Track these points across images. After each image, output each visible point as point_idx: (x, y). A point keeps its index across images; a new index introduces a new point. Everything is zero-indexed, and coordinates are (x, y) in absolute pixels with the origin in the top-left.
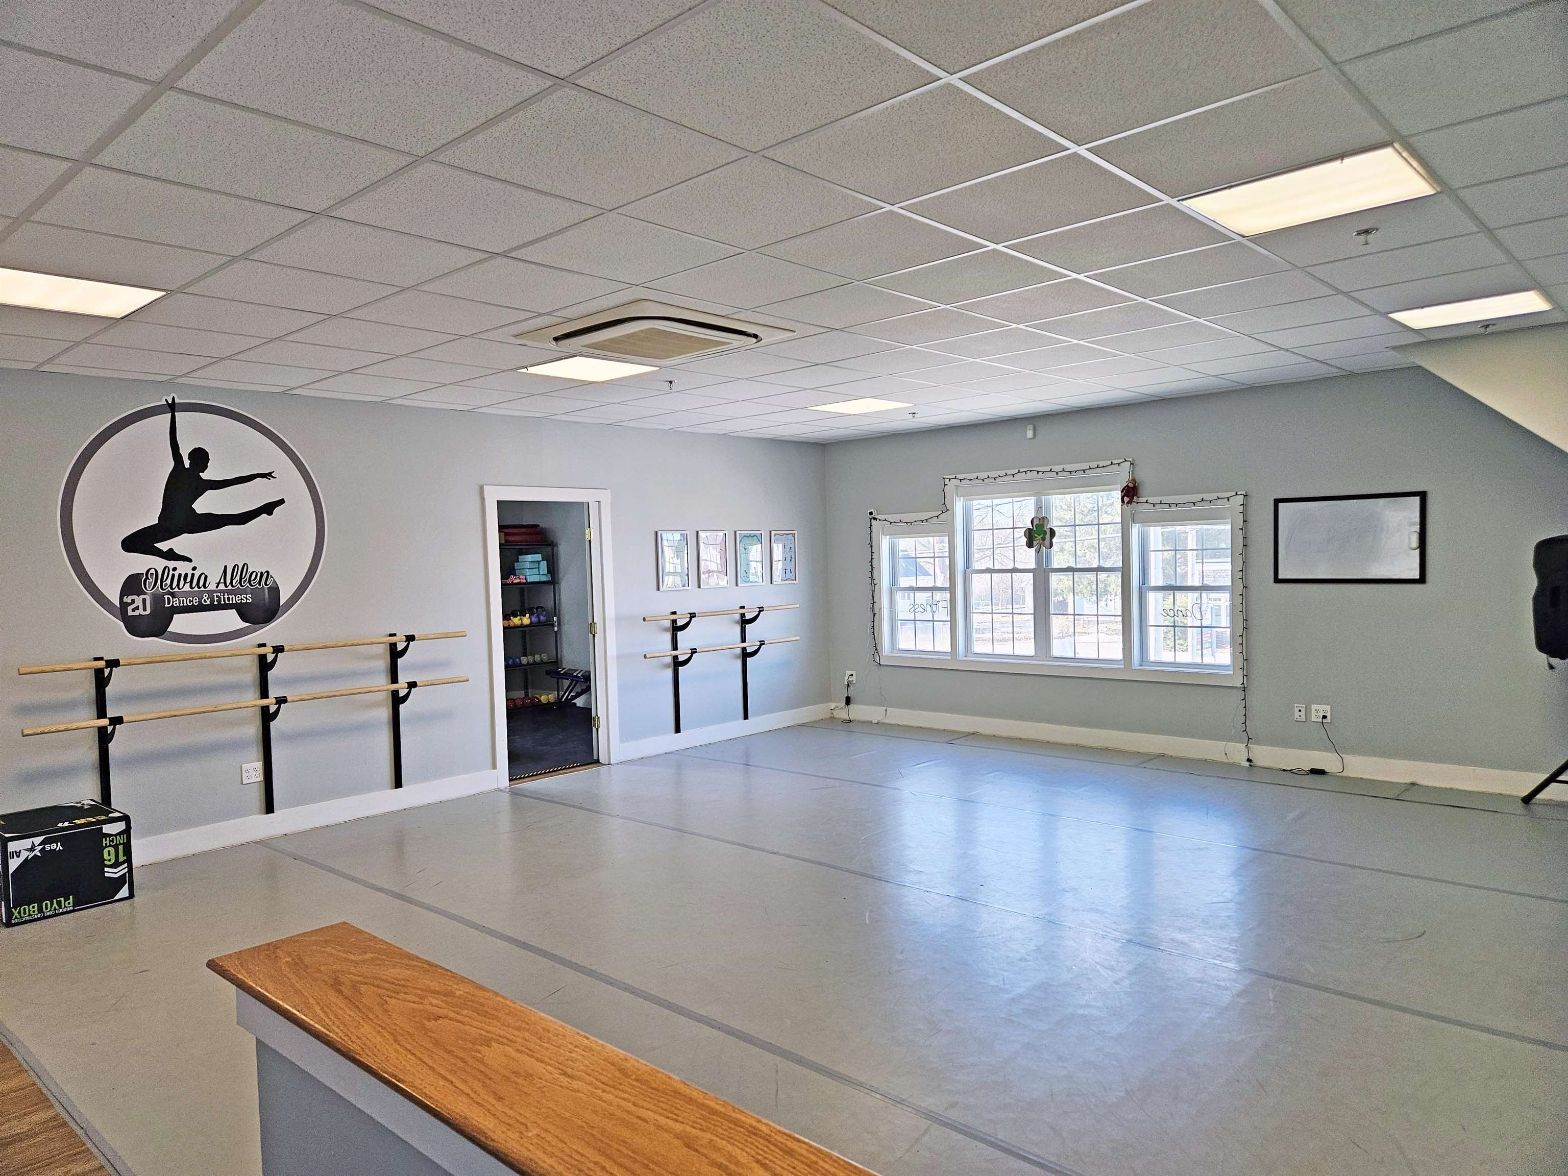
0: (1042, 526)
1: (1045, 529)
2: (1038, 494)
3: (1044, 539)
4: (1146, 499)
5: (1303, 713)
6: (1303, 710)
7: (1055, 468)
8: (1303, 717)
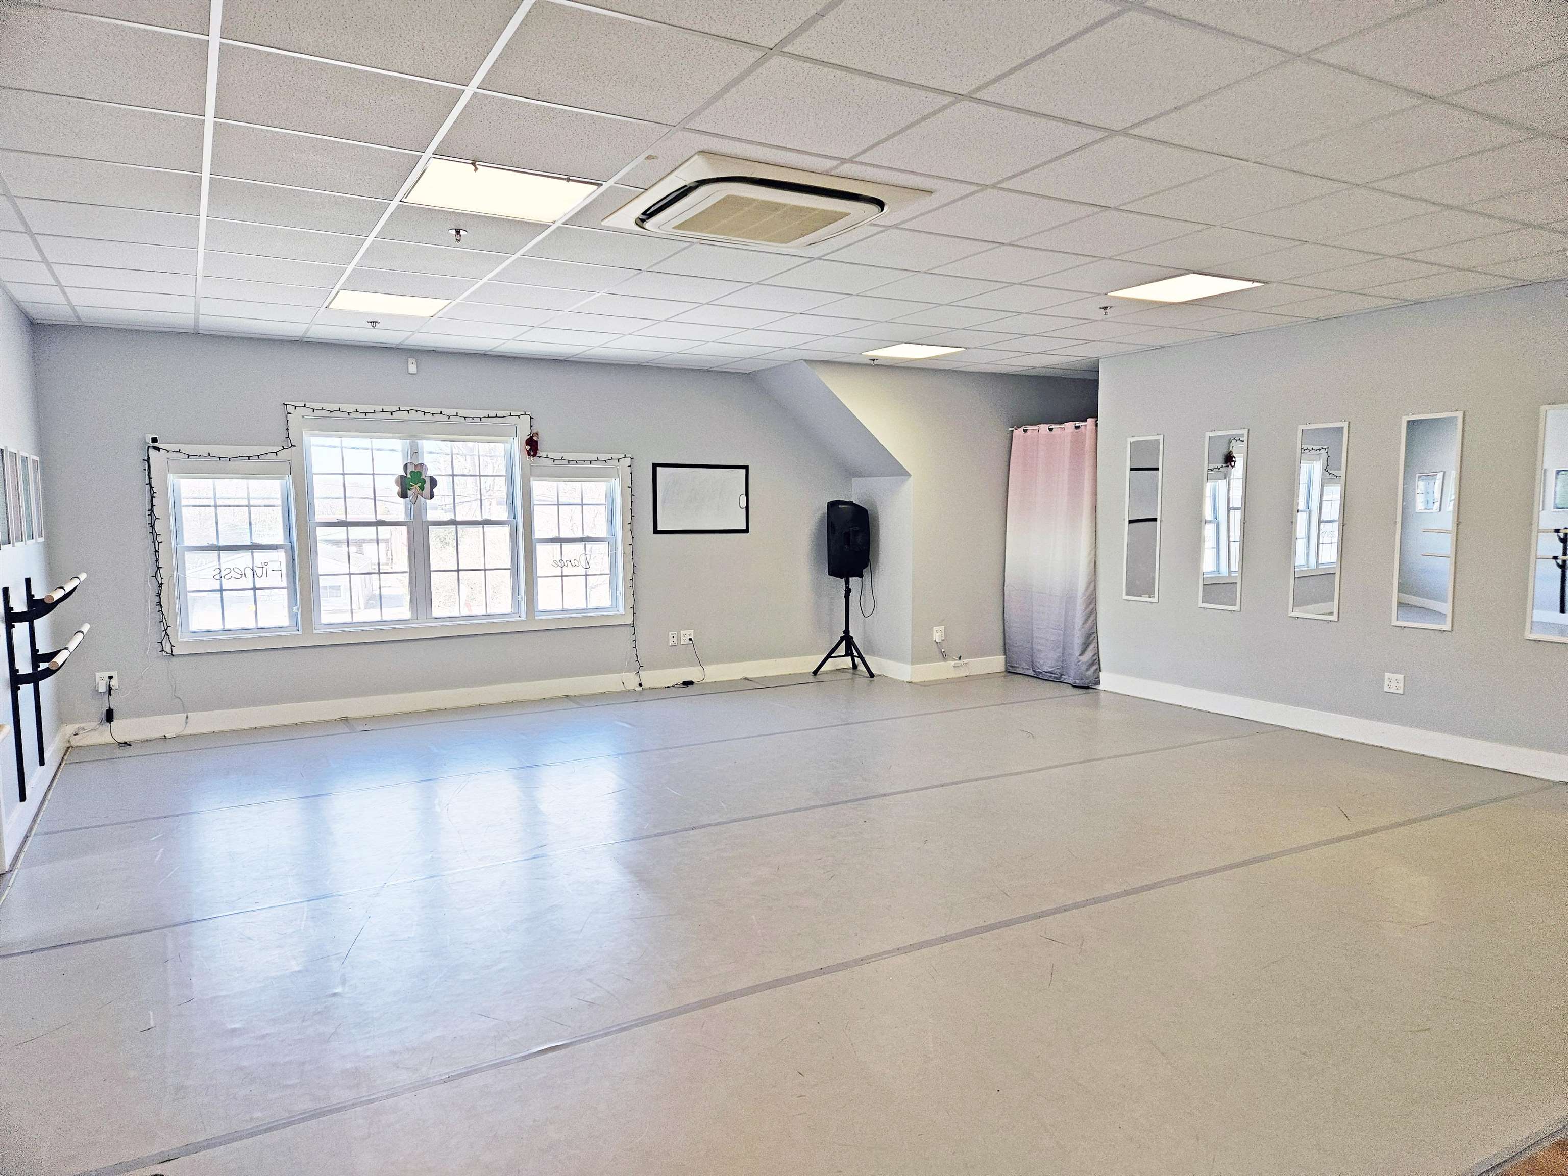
0: (420, 473)
1: (423, 477)
2: (413, 437)
3: (422, 488)
4: (546, 454)
5: (675, 639)
6: (675, 636)
7: (447, 412)
8: (676, 642)
